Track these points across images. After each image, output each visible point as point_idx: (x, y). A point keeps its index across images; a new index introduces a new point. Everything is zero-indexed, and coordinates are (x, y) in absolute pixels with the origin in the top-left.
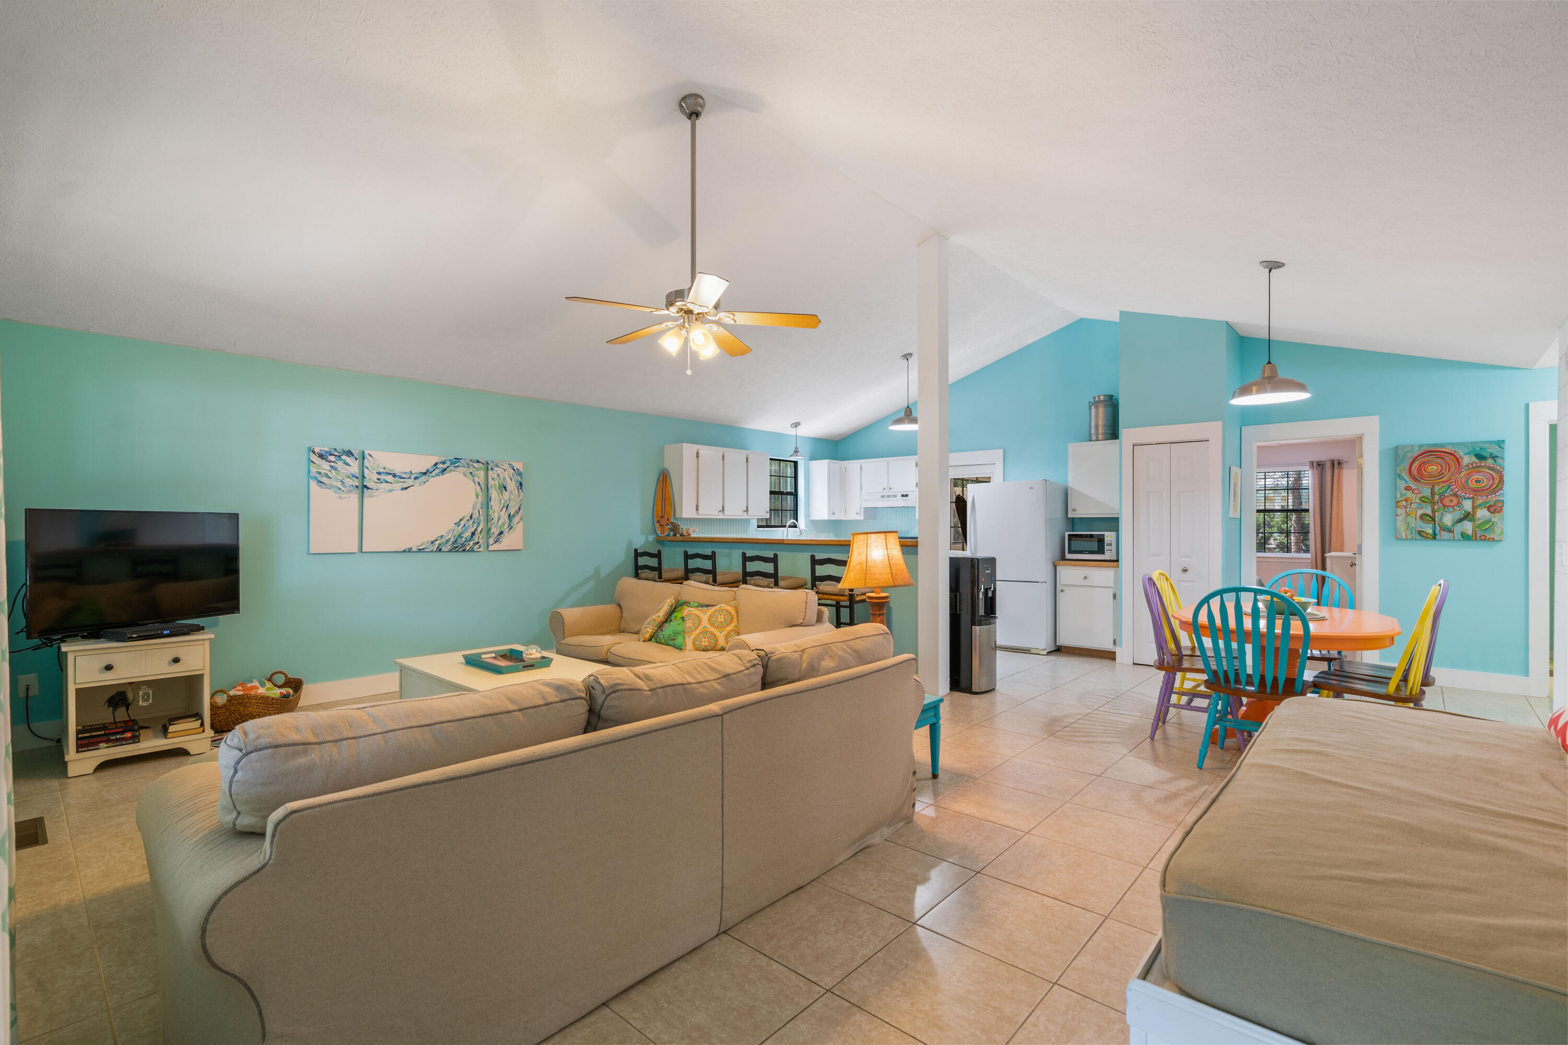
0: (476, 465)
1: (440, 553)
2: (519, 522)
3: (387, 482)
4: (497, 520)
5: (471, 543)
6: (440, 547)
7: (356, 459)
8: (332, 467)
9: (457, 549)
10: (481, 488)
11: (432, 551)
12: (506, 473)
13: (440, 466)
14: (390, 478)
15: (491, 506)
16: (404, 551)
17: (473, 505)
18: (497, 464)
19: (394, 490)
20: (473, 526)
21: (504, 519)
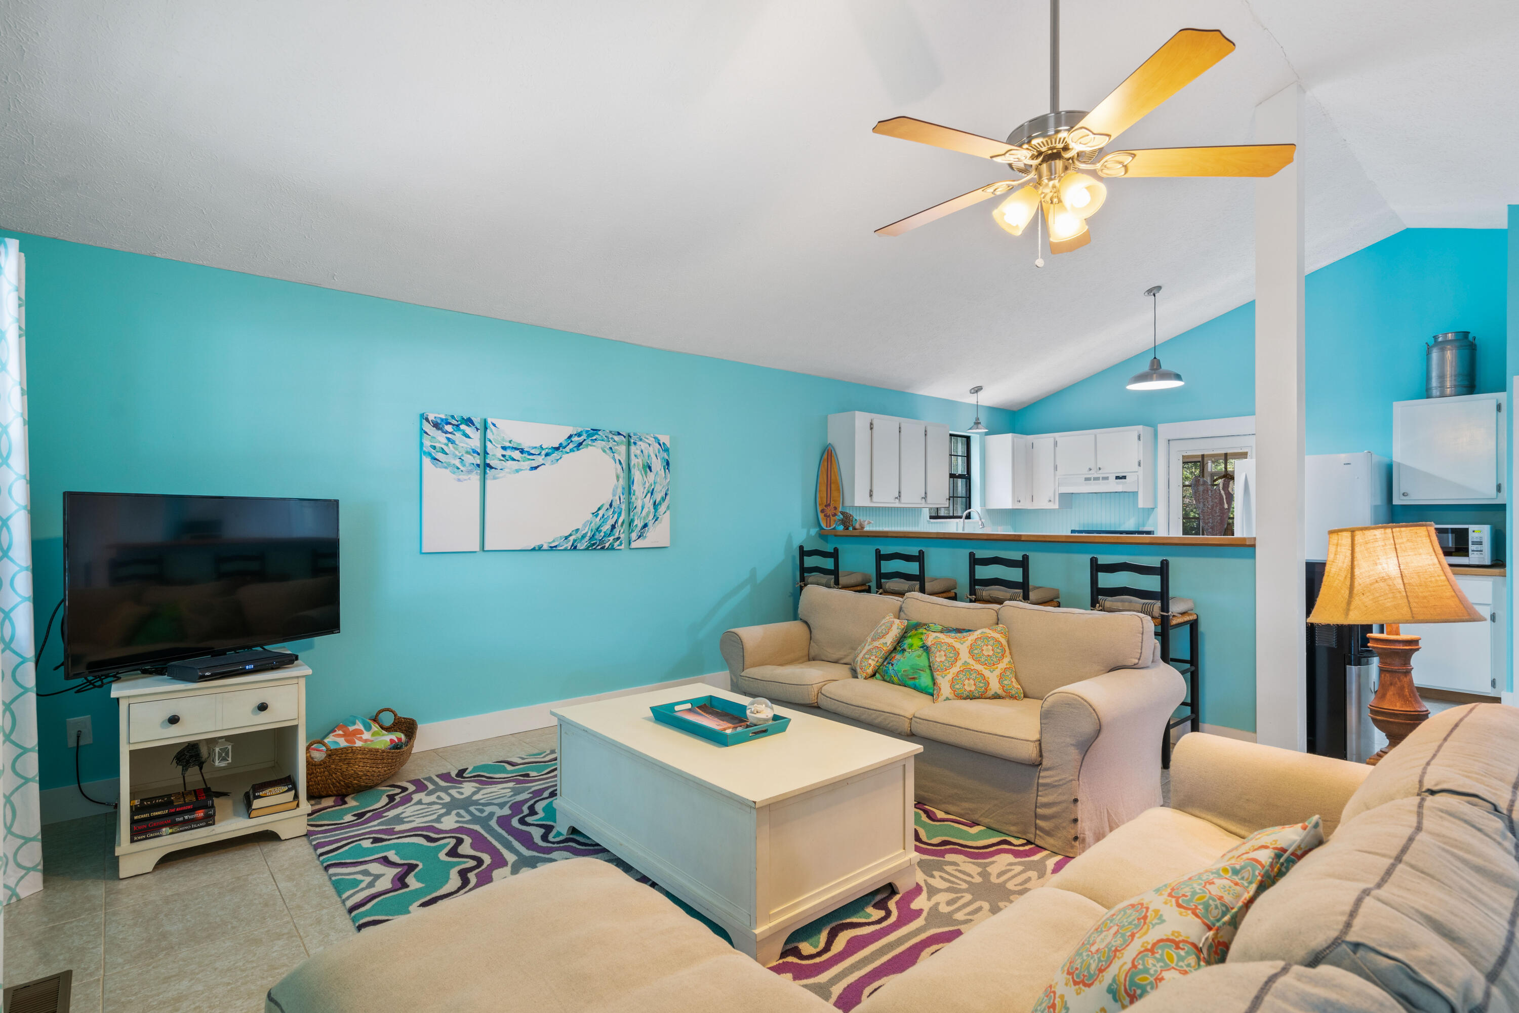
0: (616, 438)
1: (574, 553)
2: (665, 512)
3: (514, 460)
4: (641, 508)
5: (611, 538)
6: (575, 544)
7: (477, 429)
8: (448, 439)
9: (594, 547)
10: (622, 468)
11: (566, 549)
12: (651, 449)
13: (575, 439)
14: (516, 454)
15: (634, 491)
16: (534, 549)
17: (614, 491)
18: (640, 436)
19: (522, 470)
20: (613, 517)
21: (649, 508)
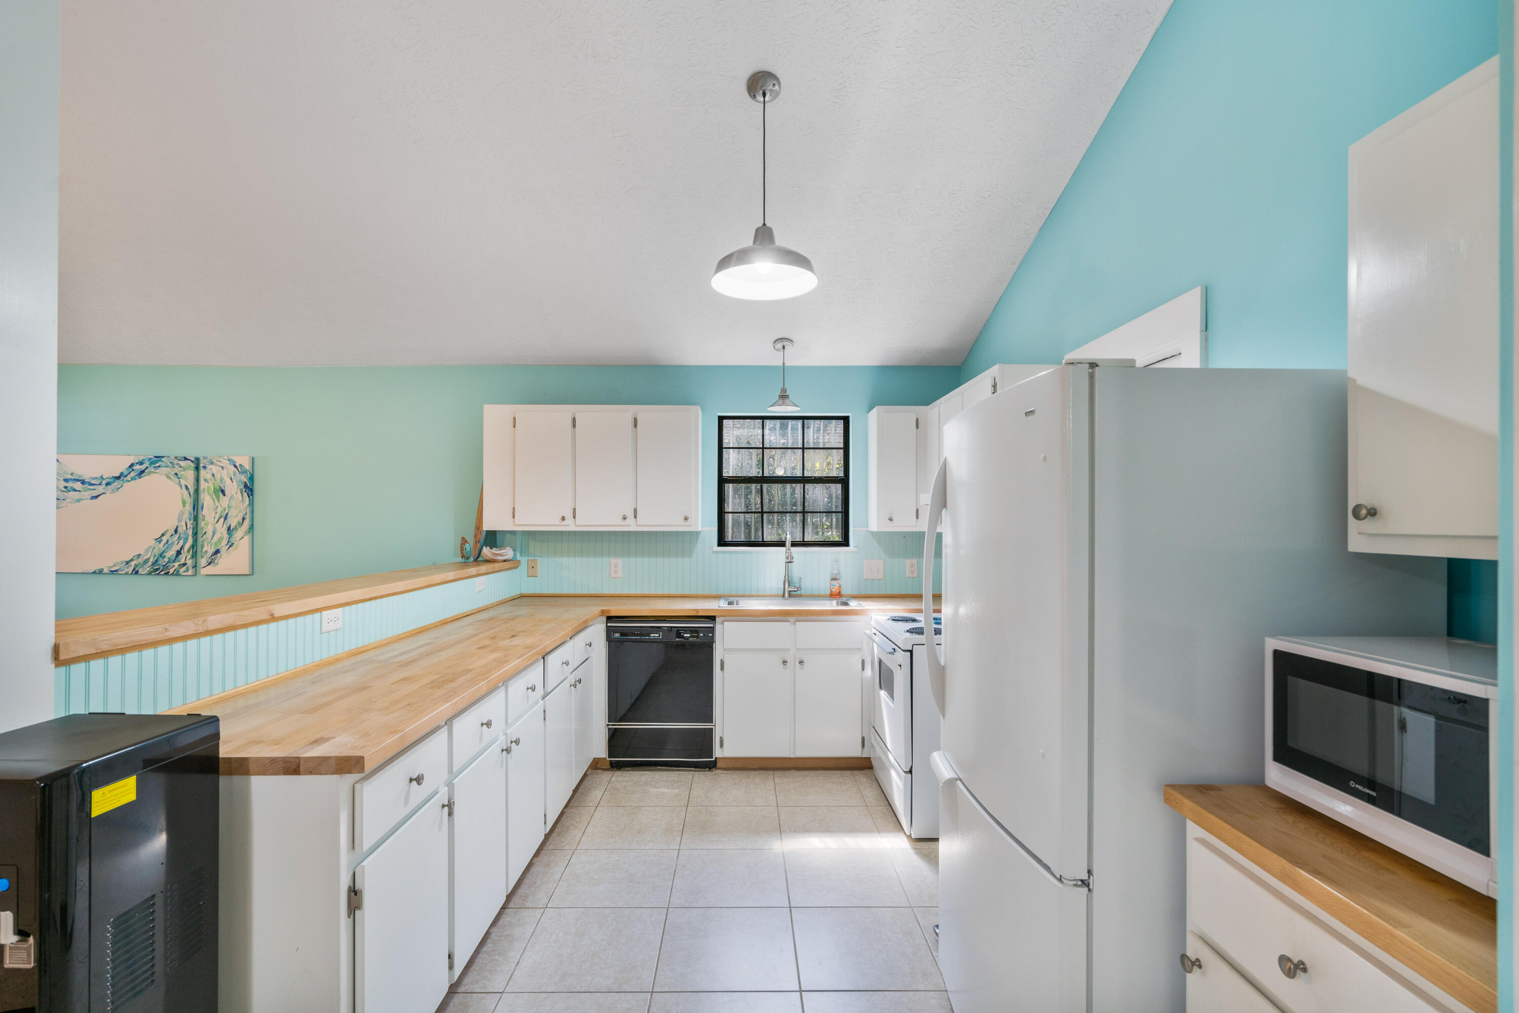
0: (182, 463)
1: (136, 576)
2: (242, 538)
3: (75, 490)
4: (211, 534)
5: (176, 564)
6: (137, 569)
9: (157, 572)
10: (189, 493)
11: (127, 574)
12: (225, 471)
13: (138, 467)
14: (78, 486)
15: (204, 516)
16: (94, 573)
18: (211, 460)
19: (83, 499)
20: (178, 542)
21: (221, 533)
